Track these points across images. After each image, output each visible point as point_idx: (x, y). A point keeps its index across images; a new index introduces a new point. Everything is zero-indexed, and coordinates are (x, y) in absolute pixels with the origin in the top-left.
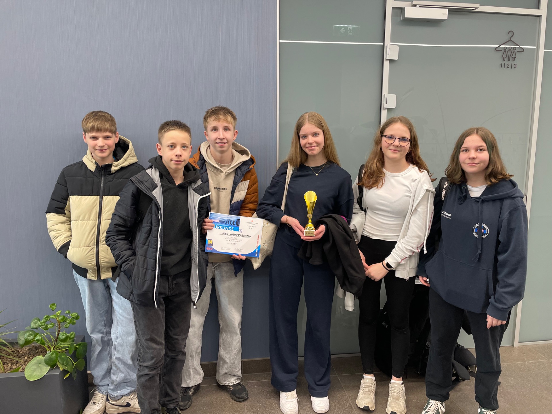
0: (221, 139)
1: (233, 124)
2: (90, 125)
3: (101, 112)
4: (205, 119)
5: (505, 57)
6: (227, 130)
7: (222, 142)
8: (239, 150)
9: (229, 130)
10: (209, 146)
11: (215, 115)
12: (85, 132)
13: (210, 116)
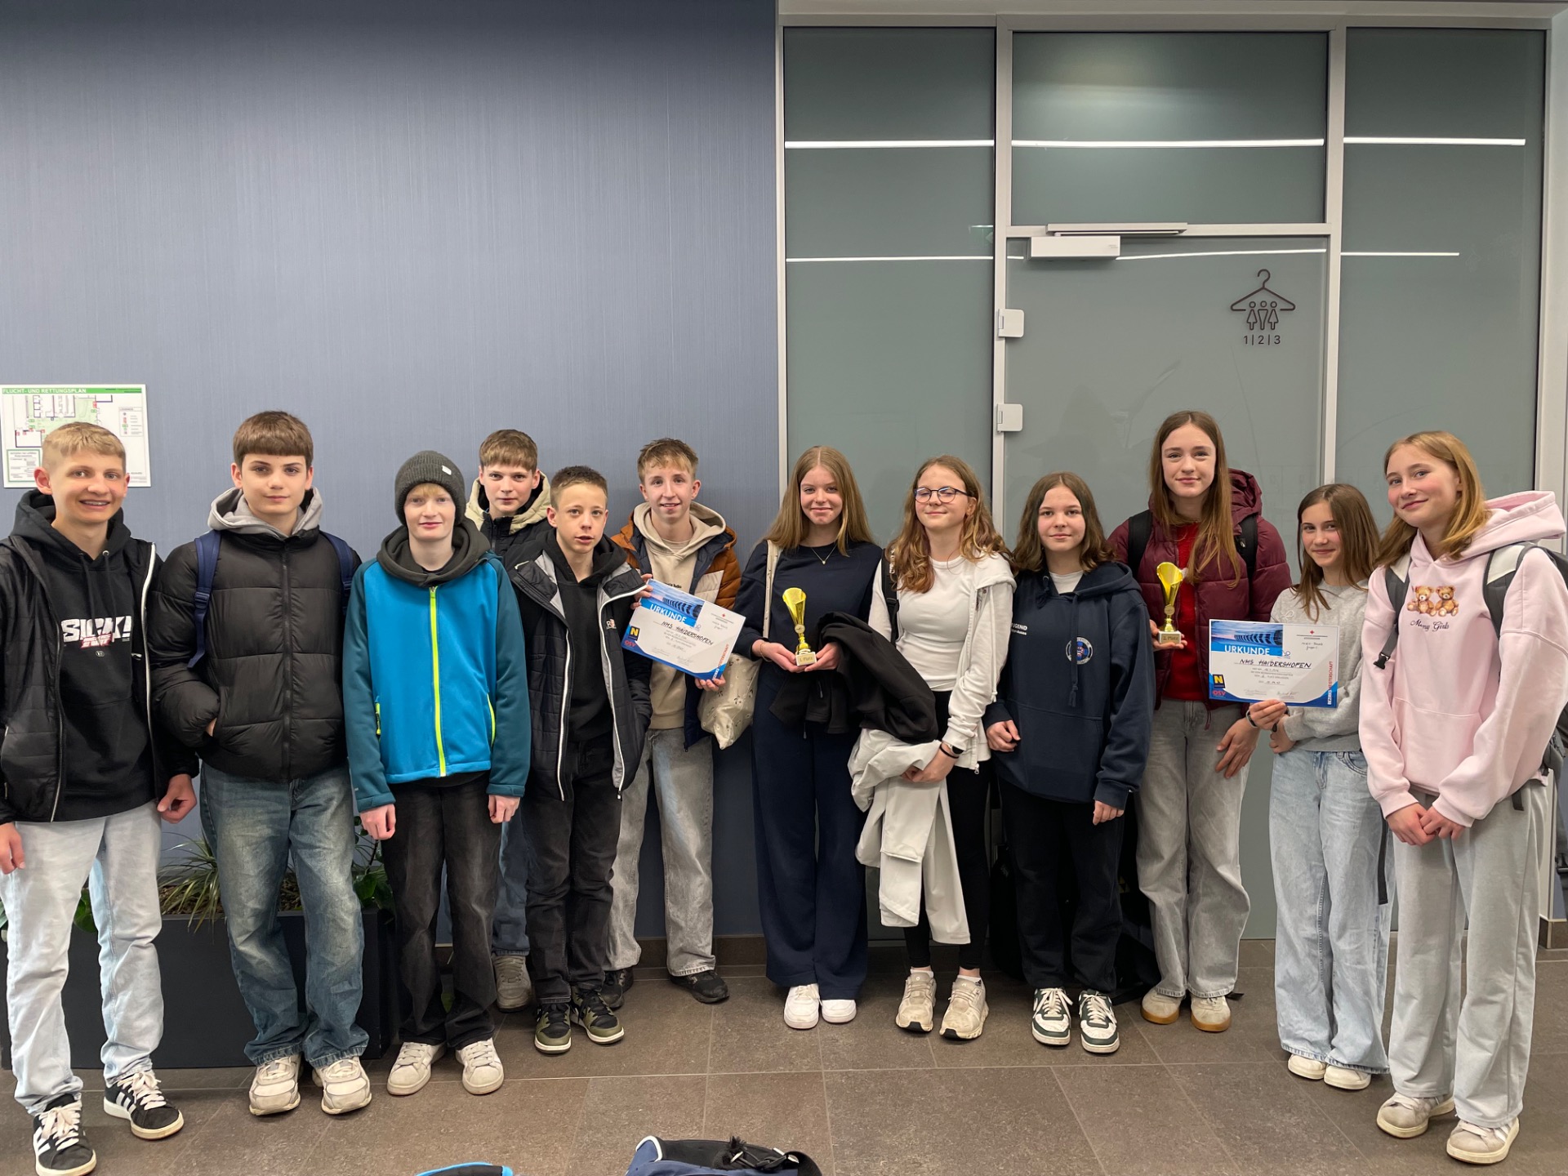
0: (670, 499)
1: (691, 470)
2: (492, 453)
3: (514, 431)
4: (640, 463)
5: (1254, 323)
6: (679, 481)
7: (671, 504)
8: (706, 517)
9: (684, 481)
10: (650, 511)
11: (657, 456)
12: (483, 464)
13: (648, 459)
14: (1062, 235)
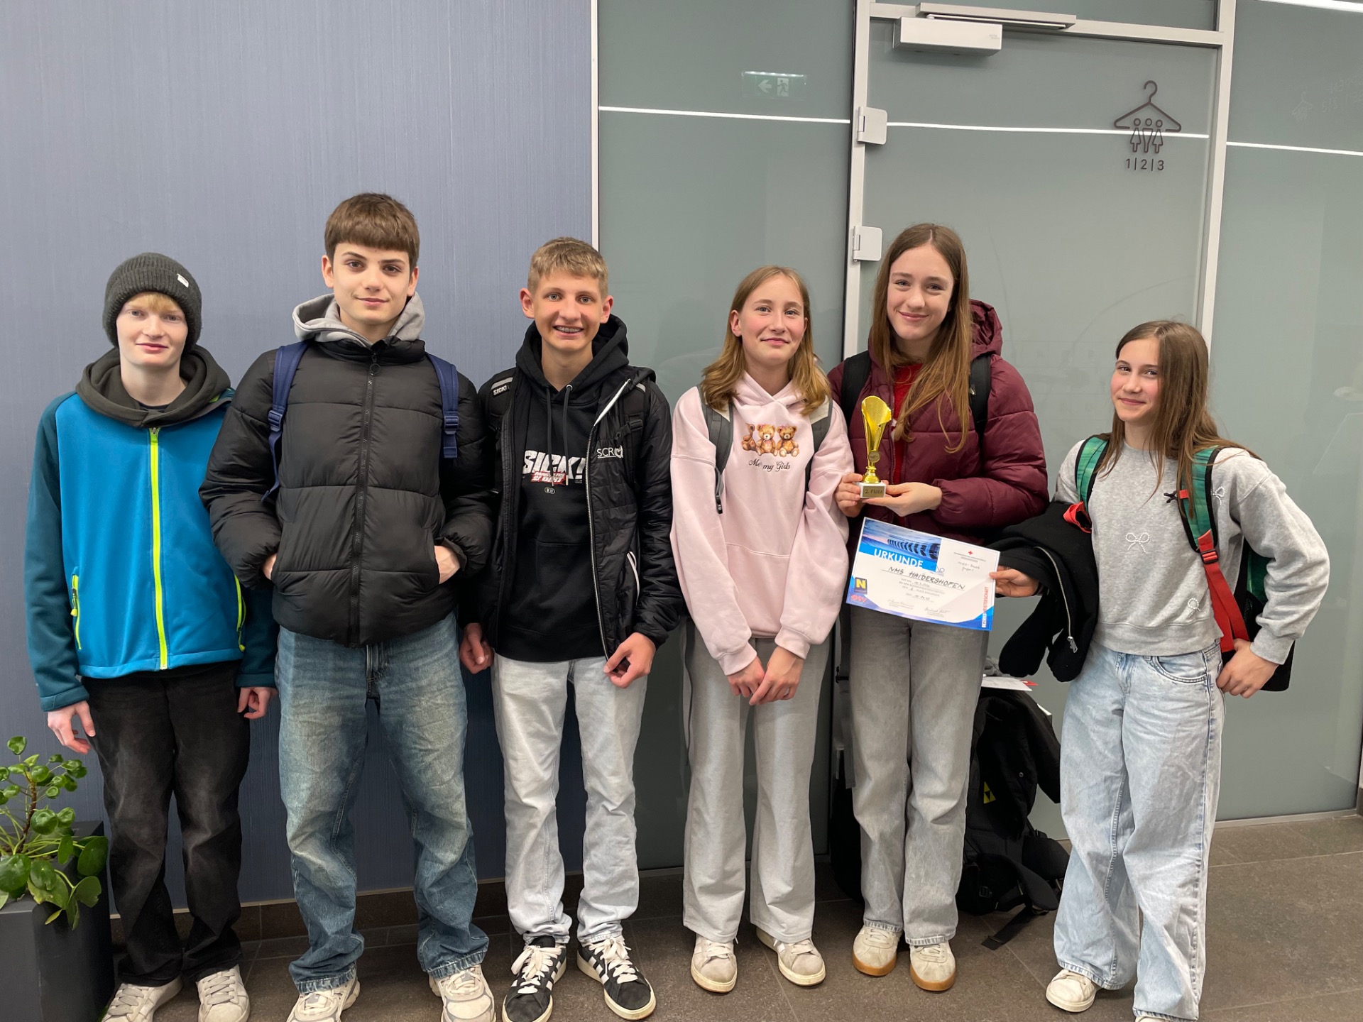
5: (1138, 144)
14: (936, 18)
